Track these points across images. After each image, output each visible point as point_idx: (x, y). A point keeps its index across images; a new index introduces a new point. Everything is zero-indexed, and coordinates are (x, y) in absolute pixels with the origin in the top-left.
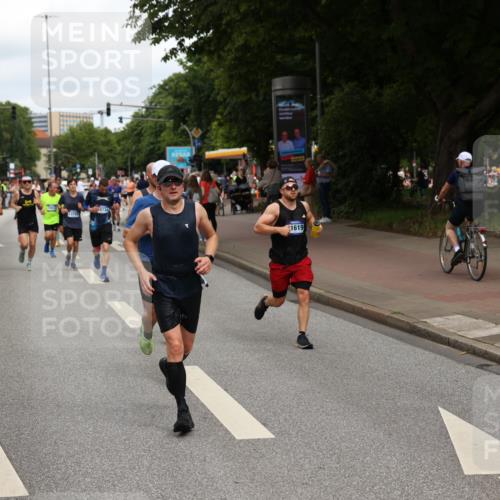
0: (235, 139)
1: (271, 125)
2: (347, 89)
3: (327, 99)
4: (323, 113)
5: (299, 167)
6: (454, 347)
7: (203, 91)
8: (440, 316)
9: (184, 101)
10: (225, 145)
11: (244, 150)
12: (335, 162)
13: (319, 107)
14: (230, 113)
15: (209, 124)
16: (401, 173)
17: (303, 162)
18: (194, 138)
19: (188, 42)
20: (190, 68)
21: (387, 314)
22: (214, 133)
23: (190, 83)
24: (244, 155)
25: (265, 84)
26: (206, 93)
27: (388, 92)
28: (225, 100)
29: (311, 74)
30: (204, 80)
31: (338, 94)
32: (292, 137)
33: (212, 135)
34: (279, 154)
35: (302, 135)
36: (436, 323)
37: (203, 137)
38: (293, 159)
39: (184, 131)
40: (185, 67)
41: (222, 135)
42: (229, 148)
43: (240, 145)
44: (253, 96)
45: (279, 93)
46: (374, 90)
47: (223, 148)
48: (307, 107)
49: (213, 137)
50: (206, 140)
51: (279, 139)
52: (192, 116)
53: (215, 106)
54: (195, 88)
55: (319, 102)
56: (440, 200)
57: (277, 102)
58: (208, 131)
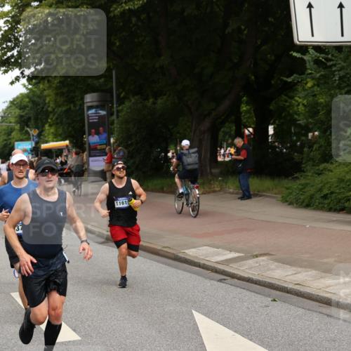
0: (60, 135)
1: (84, 126)
2: (133, 100)
3: (120, 108)
4: (118, 117)
5: (103, 153)
6: (203, 268)
7: (39, 105)
8: (194, 247)
9: (26, 111)
10: (55, 140)
11: (67, 142)
12: (126, 148)
13: (115, 113)
14: (57, 119)
15: (43, 126)
16: (170, 155)
17: (105, 149)
18: (33, 135)
19: (27, 72)
20: (30, 90)
21: (159, 248)
22: (47, 132)
23: (30, 99)
24: (67, 146)
25: (79, 98)
26: (41, 106)
27: (159, 101)
28: (54, 110)
29: (110, 91)
30: (39, 97)
31: (127, 104)
32: (98, 133)
33: (46, 133)
34: (89, 144)
35: (104, 131)
36: (191, 253)
37: (39, 135)
38: (99, 147)
39: (27, 131)
40: (27, 88)
41: (52, 133)
42: (56, 141)
43: (64, 139)
44: (72, 106)
45: (89, 104)
46: (151, 100)
47: (53, 141)
48: (107, 113)
49: (46, 135)
50: (42, 137)
51: (89, 134)
52: (32, 121)
53: (47, 114)
54: (33, 102)
55: (115, 110)
56: (174, 170)
57: (88, 110)
58: (42, 131)
